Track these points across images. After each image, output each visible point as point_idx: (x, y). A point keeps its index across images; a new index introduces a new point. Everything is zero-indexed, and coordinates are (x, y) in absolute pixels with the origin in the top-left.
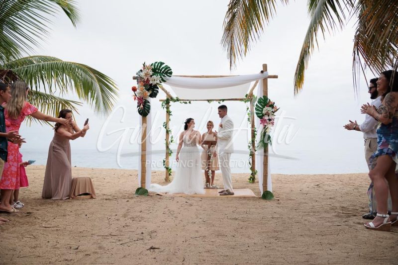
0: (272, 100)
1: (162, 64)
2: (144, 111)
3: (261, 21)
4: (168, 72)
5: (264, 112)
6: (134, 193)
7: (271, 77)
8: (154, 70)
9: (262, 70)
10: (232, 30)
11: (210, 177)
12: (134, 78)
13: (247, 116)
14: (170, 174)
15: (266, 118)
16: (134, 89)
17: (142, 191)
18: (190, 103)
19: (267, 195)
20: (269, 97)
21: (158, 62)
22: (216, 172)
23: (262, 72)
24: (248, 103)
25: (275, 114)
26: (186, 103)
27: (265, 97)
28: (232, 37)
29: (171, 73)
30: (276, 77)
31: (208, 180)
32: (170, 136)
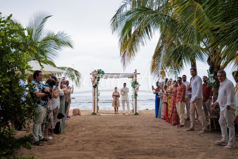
0: (138, 82)
1: (101, 70)
2: (95, 86)
3: (135, 53)
4: (103, 73)
5: (135, 86)
6: (91, 114)
7: (138, 74)
8: (98, 72)
9: (135, 72)
10: (124, 57)
11: (116, 110)
12: (91, 74)
13: (131, 84)
14: (98, 109)
15: (136, 88)
16: (91, 79)
17: (94, 114)
18: (107, 78)
19: (136, 114)
20: (137, 81)
21: (100, 69)
22: (119, 107)
23: (135, 73)
24: (132, 79)
25: (139, 87)
26: (105, 78)
27: (136, 81)
28: (124, 59)
29: (104, 73)
30: (139, 74)
31: (115, 111)
32: (98, 93)
